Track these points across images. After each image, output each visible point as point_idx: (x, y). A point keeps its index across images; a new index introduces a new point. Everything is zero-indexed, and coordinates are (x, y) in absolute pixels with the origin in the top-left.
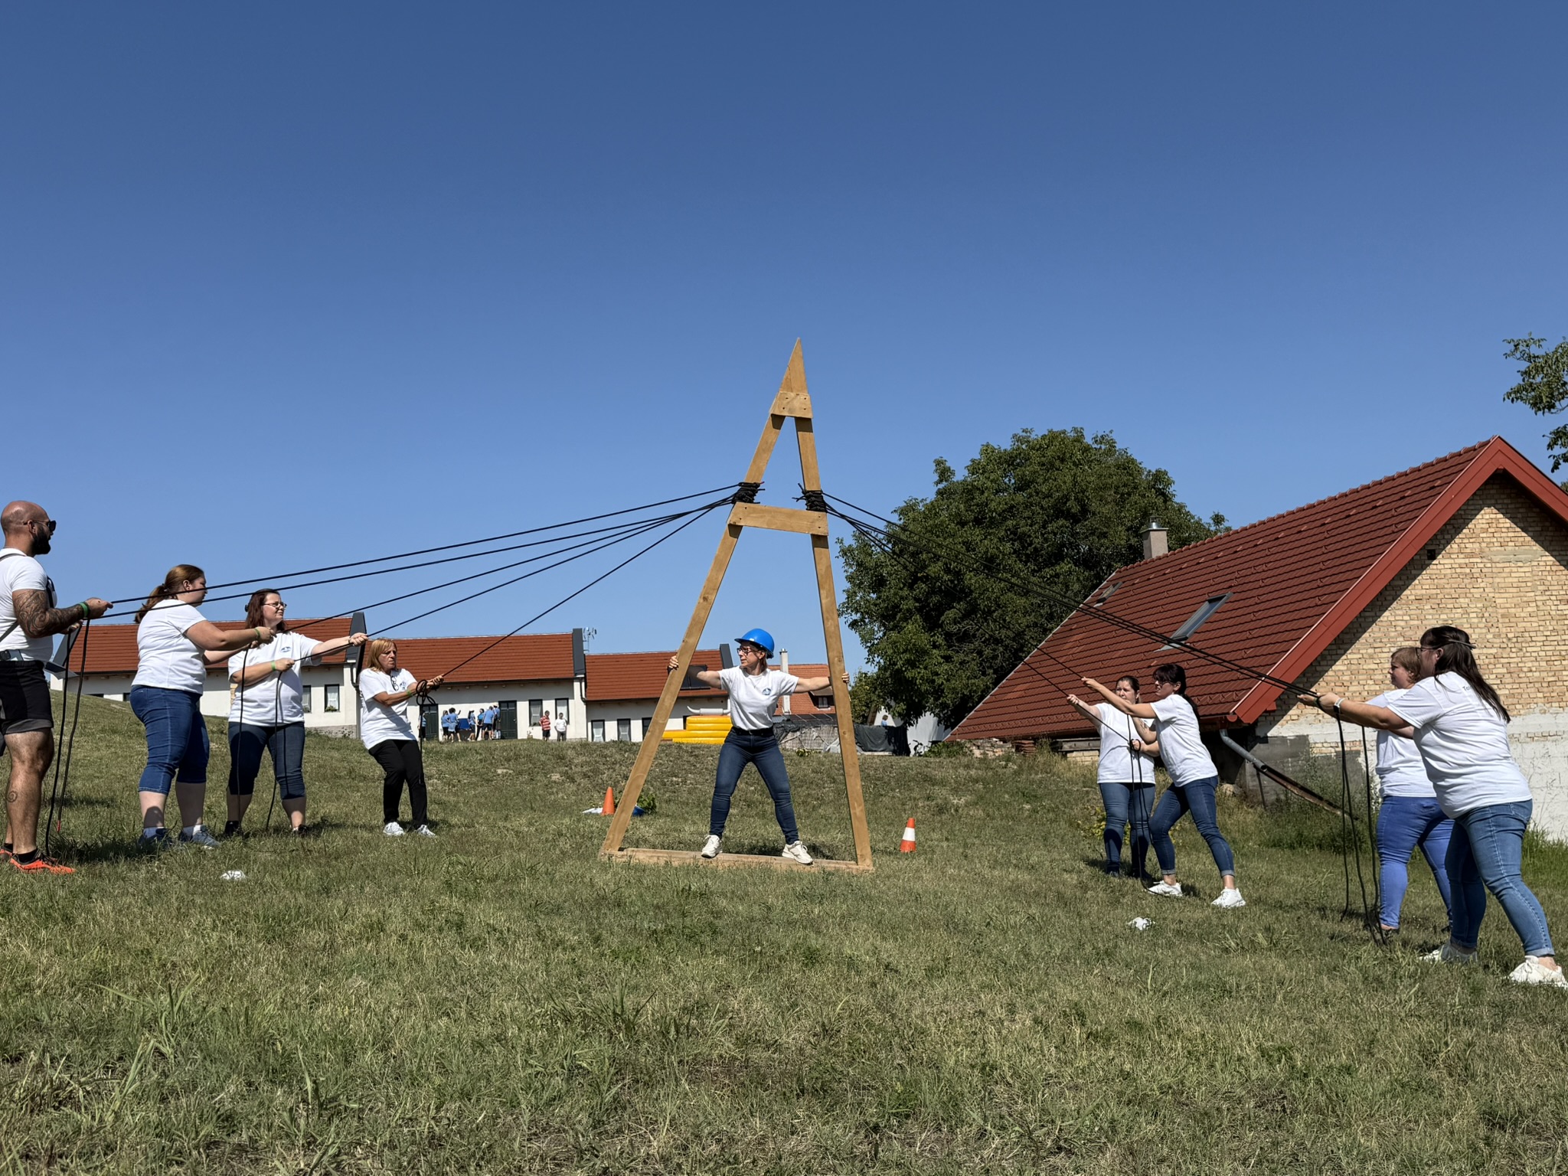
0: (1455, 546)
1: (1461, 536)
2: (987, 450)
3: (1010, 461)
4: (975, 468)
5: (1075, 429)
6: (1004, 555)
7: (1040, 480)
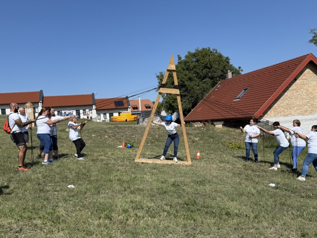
0: (301, 78)
1: (302, 75)
2: (189, 53)
3: (194, 55)
4: (186, 57)
5: (208, 48)
6: (194, 77)
7: (201, 59)
